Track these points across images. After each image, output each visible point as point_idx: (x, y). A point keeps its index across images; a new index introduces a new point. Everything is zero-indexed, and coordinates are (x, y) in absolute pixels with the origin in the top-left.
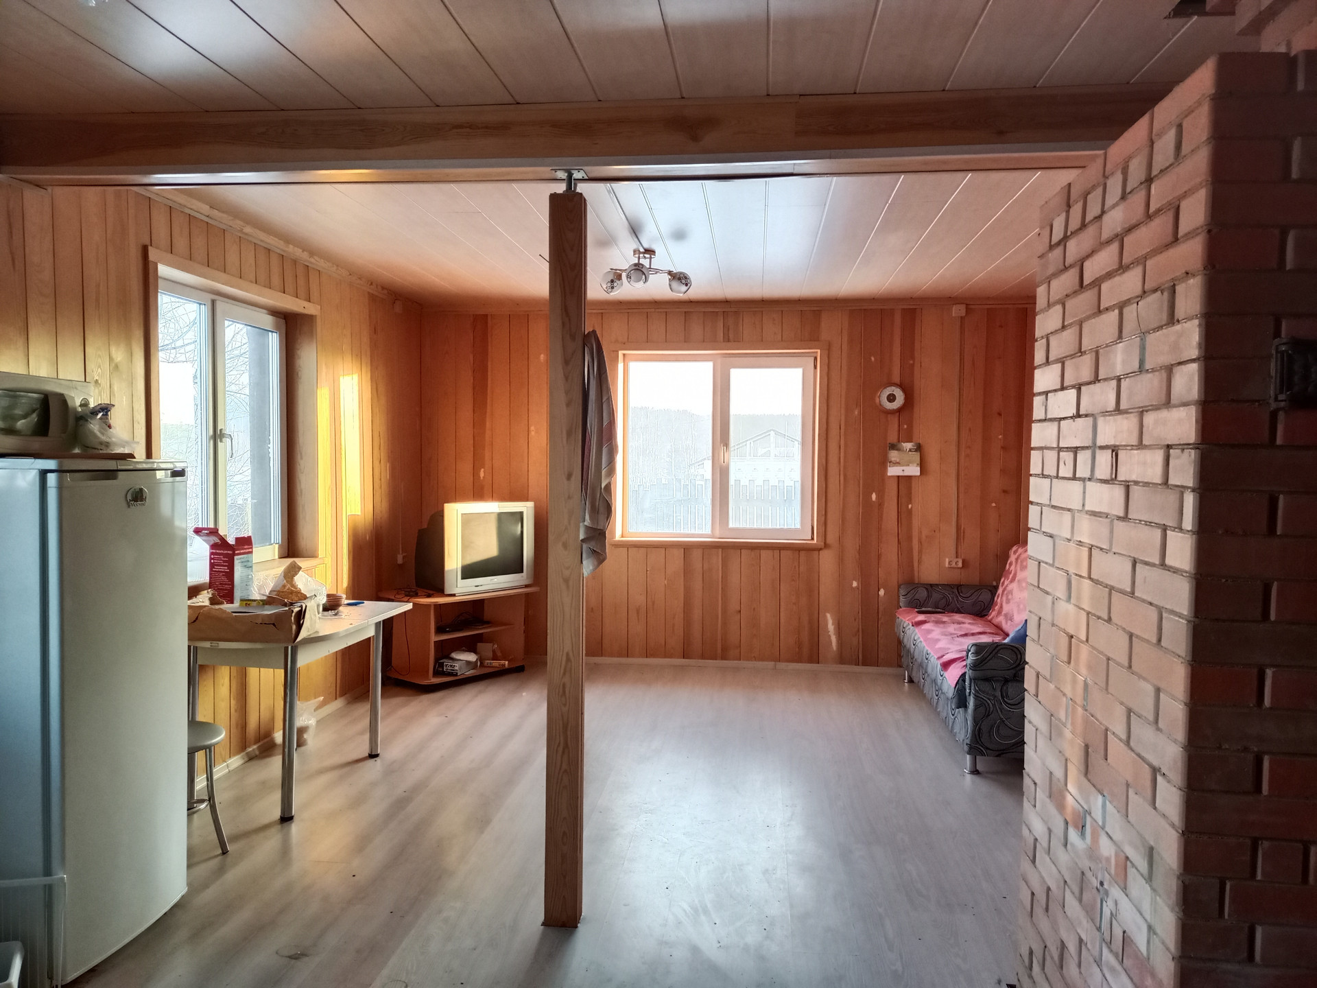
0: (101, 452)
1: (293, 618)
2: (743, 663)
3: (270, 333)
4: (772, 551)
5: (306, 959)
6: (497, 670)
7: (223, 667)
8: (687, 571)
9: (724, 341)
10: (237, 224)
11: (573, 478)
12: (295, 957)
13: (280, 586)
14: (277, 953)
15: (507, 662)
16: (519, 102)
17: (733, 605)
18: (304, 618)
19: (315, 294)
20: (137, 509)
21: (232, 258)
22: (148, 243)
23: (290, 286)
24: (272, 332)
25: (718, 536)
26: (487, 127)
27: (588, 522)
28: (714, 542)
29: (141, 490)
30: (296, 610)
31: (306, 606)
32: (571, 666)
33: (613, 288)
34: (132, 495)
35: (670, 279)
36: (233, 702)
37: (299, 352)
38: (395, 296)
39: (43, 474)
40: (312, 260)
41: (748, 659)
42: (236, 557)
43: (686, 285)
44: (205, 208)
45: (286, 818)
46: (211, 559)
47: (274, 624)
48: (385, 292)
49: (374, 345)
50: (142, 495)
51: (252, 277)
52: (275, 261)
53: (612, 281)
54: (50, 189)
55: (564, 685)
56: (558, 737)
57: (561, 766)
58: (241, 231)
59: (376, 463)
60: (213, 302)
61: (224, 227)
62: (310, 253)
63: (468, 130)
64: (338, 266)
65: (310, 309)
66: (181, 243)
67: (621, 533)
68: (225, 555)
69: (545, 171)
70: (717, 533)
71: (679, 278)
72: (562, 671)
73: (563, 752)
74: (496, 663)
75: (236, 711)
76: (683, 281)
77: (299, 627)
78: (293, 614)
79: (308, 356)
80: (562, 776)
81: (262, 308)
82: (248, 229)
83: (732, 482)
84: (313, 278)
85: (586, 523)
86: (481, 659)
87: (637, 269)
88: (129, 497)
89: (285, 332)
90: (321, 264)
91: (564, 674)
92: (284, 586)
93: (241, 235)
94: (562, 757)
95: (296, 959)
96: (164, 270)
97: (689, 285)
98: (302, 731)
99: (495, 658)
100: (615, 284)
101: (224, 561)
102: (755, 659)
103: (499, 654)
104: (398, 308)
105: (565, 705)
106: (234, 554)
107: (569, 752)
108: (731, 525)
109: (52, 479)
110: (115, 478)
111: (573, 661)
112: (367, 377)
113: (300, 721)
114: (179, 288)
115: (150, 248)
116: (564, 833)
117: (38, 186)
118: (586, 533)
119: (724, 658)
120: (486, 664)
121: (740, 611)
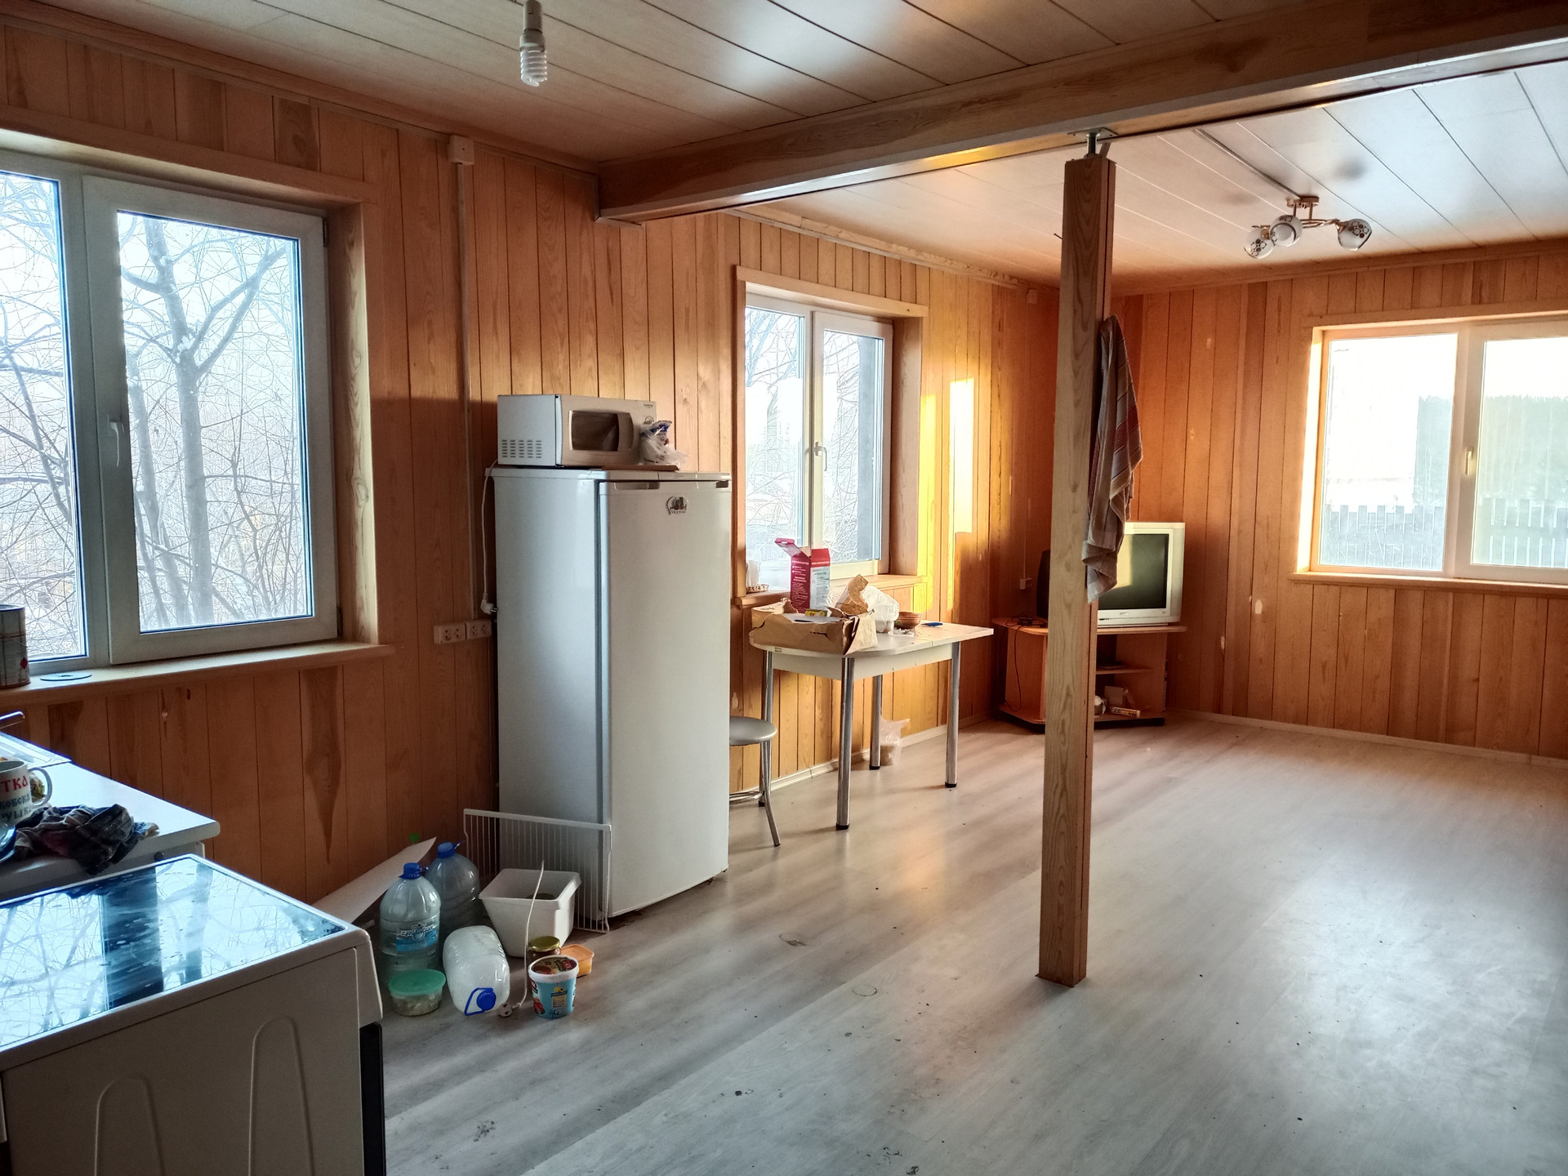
0: (656, 464)
1: (844, 630)
2: (1478, 751)
3: (877, 341)
4: (1535, 599)
5: (801, 948)
6: (1127, 719)
7: (808, 676)
8: (1399, 619)
9: (1473, 303)
10: (833, 229)
11: (1079, 489)
12: (793, 943)
13: (845, 599)
14: (780, 936)
15: (1138, 712)
16: (1029, 63)
17: (1468, 670)
18: (856, 630)
19: (922, 296)
20: (677, 516)
21: (826, 267)
22: (737, 262)
23: (892, 289)
24: (879, 339)
25: (1453, 575)
26: (998, 99)
27: (1091, 540)
28: (1447, 582)
29: (681, 499)
30: (848, 622)
31: (859, 620)
32: (1071, 702)
33: (1259, 250)
34: (673, 504)
35: (1338, 230)
36: (818, 712)
37: (905, 358)
38: (1029, 285)
39: (598, 482)
40: (920, 257)
41: (1486, 745)
42: (812, 569)
43: (1362, 236)
44: (796, 220)
45: (842, 827)
46: (792, 569)
47: (825, 634)
48: (1015, 281)
49: (997, 344)
50: (683, 504)
51: (849, 284)
52: (876, 266)
53: (1258, 242)
54: (644, 224)
55: (1063, 721)
56: (1055, 777)
57: (1059, 809)
58: (837, 237)
59: (995, 476)
60: (812, 313)
61: (817, 236)
62: (918, 250)
63: (979, 105)
64: (951, 260)
65: (915, 311)
66: (770, 259)
67: (1307, 564)
68: (804, 566)
69: (1062, 137)
70: (1452, 571)
71: (1355, 228)
72: (1062, 706)
73: (1061, 795)
74: (1125, 711)
75: (821, 720)
76: (1357, 232)
77: (851, 639)
78: (844, 627)
79: (913, 360)
80: (1060, 821)
81: (866, 315)
82: (844, 235)
83: (1479, 501)
84: (922, 277)
85: (1089, 542)
86: (1108, 705)
87: (1285, 224)
88: (670, 505)
89: (891, 338)
90: (929, 260)
91: (1064, 708)
92: (848, 599)
93: (838, 242)
94: (1060, 800)
95: (794, 945)
96: (750, 286)
97: (1366, 236)
98: (886, 750)
99: (1127, 705)
100: (1263, 245)
101: (803, 572)
102: (1500, 747)
103: (1131, 701)
104: (1032, 299)
105: (1064, 743)
106: (810, 566)
107: (1067, 795)
108: (1476, 560)
109: (603, 486)
110: (657, 487)
111: (1074, 696)
112: (986, 378)
113: (883, 741)
114: (770, 303)
115: (738, 267)
116: (1061, 883)
117: (633, 223)
118: (1089, 552)
119: (1448, 740)
120: (1113, 711)
121: (1478, 680)
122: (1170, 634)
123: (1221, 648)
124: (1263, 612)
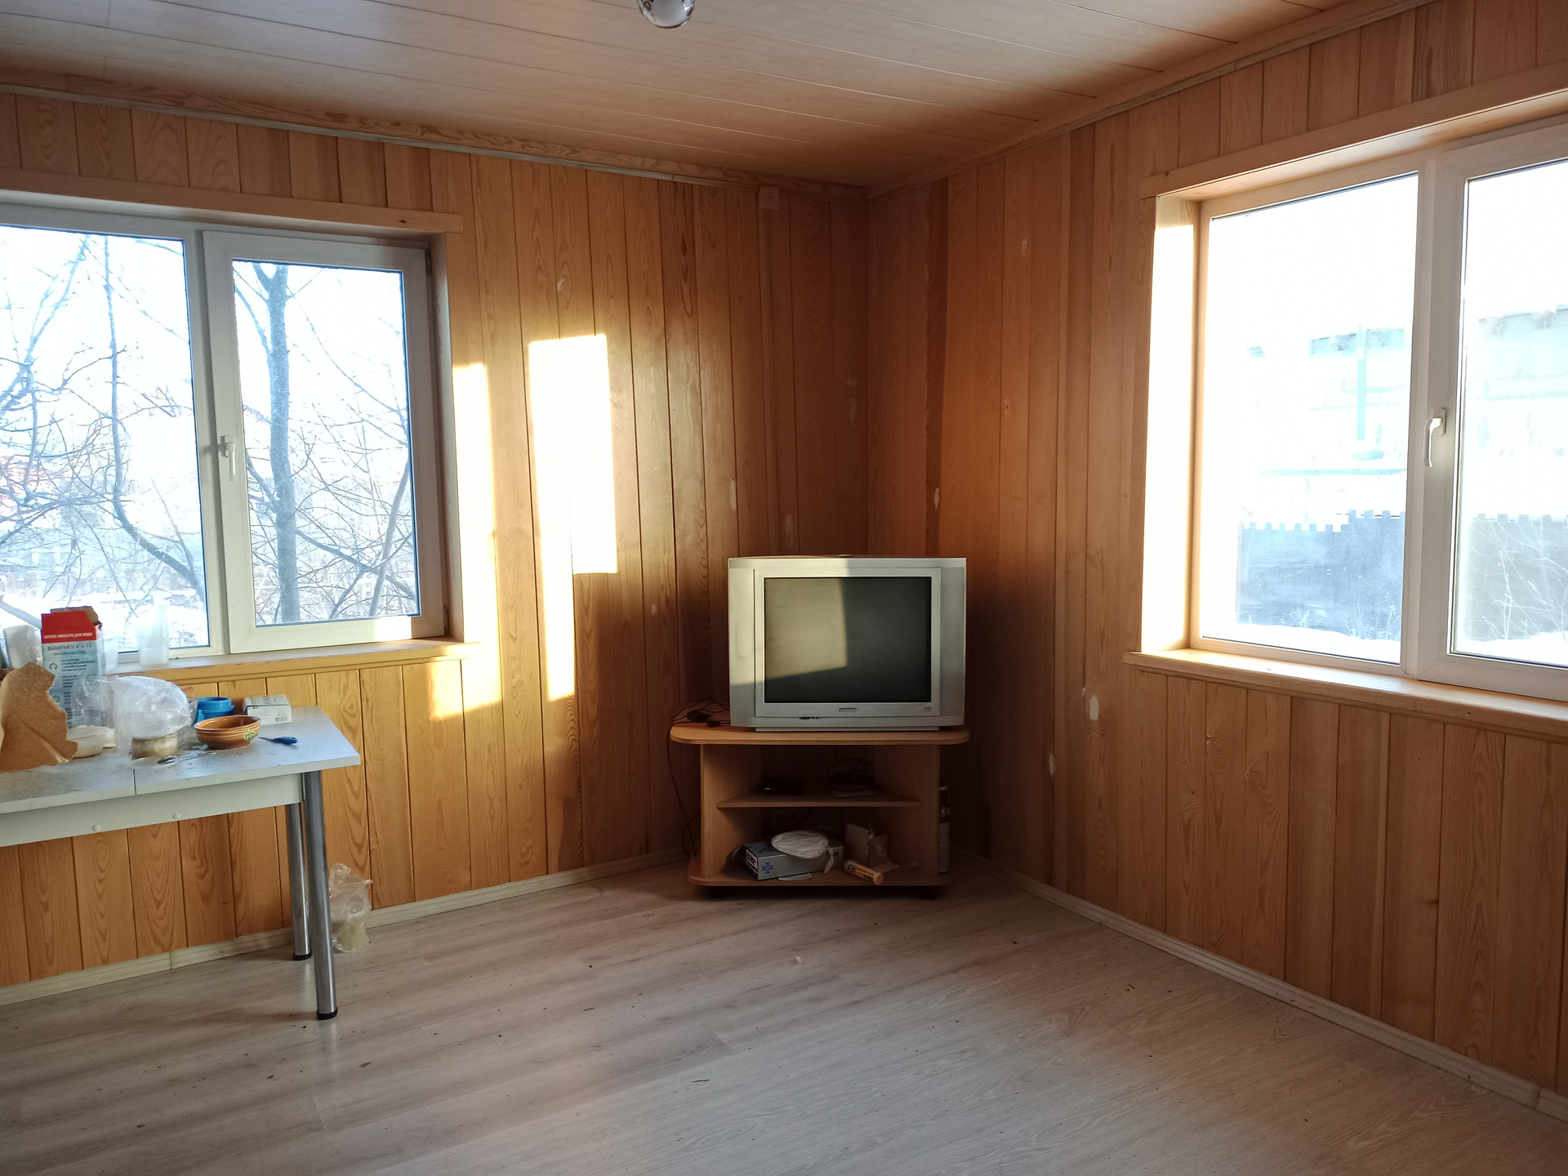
6: (859, 884)
15: (877, 875)
17: (1420, 879)
25: (1415, 675)
41: (1452, 1044)
60: (199, 234)
67: (1183, 638)
70: (1414, 665)
74: (861, 871)
86: (843, 856)
89: (424, 270)
104: (769, 201)
119: (1386, 1016)
120: (849, 867)
121: (1437, 902)
122: (945, 749)
123: (1049, 773)
124: (1099, 717)
